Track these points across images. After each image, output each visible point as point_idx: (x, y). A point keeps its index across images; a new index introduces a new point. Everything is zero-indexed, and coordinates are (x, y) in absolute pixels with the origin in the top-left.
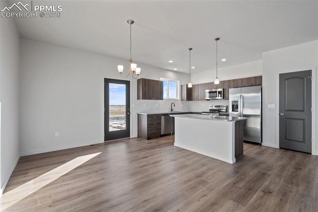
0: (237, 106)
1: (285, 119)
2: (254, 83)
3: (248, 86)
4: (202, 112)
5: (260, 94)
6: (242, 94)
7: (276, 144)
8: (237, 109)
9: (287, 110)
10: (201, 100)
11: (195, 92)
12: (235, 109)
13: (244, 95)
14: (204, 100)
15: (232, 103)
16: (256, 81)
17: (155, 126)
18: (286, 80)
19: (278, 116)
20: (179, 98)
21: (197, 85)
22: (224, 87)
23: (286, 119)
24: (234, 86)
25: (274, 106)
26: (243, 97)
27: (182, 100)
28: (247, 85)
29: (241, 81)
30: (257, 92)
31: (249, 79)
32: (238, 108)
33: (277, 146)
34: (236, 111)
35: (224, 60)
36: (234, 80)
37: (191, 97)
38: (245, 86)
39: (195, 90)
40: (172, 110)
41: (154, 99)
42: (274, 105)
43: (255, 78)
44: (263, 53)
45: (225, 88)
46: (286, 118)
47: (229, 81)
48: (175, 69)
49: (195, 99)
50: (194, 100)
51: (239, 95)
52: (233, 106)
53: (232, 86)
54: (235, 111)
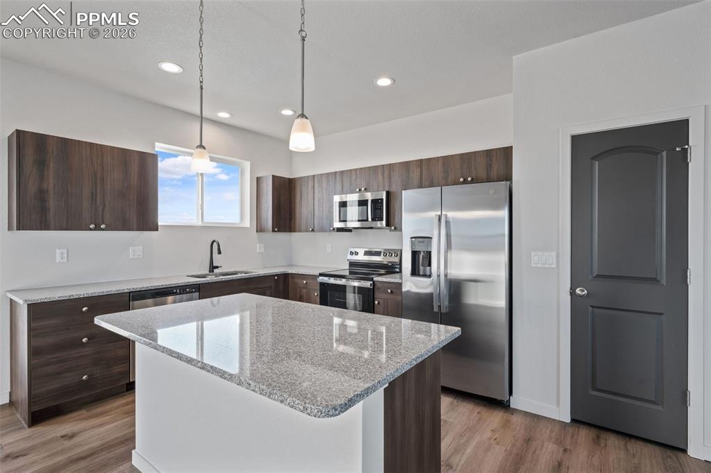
0: (429, 253)
1: (590, 308)
2: (482, 173)
3: (465, 182)
4: (321, 275)
5: (505, 213)
6: (443, 213)
7: (558, 405)
8: (428, 268)
9: (598, 276)
10: (322, 230)
11: (304, 203)
12: (421, 268)
13: (451, 214)
14: (330, 231)
15: (413, 244)
16: (489, 167)
17: (87, 351)
18: (594, 158)
19: (567, 299)
20: (247, 224)
21: (308, 177)
22: (390, 186)
23: (596, 310)
24: (421, 182)
25: (554, 257)
26: (446, 222)
27: (260, 229)
28: (462, 180)
29: (444, 165)
30: (496, 207)
31: (467, 159)
32: (430, 265)
33: (563, 414)
34: (425, 276)
35: (384, 82)
36: (422, 160)
37: (291, 220)
38: (456, 183)
39: (304, 195)
40: (212, 268)
41: (97, 228)
42: (554, 254)
43: (488, 153)
44: (514, 57)
45: (393, 189)
46: (592, 307)
47: (407, 165)
48: (223, 115)
49: (303, 227)
50: (300, 231)
51: (434, 214)
52: (415, 254)
53: (416, 181)
54: (421, 273)
